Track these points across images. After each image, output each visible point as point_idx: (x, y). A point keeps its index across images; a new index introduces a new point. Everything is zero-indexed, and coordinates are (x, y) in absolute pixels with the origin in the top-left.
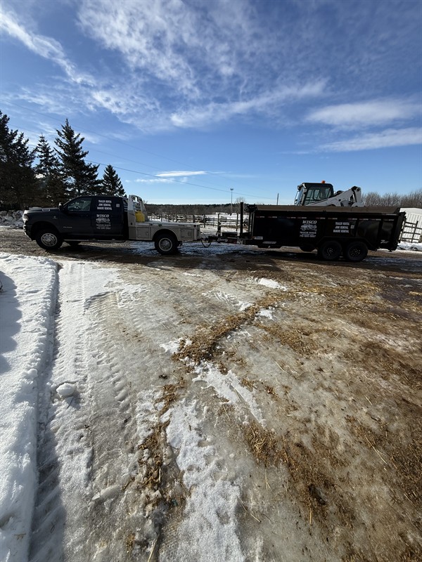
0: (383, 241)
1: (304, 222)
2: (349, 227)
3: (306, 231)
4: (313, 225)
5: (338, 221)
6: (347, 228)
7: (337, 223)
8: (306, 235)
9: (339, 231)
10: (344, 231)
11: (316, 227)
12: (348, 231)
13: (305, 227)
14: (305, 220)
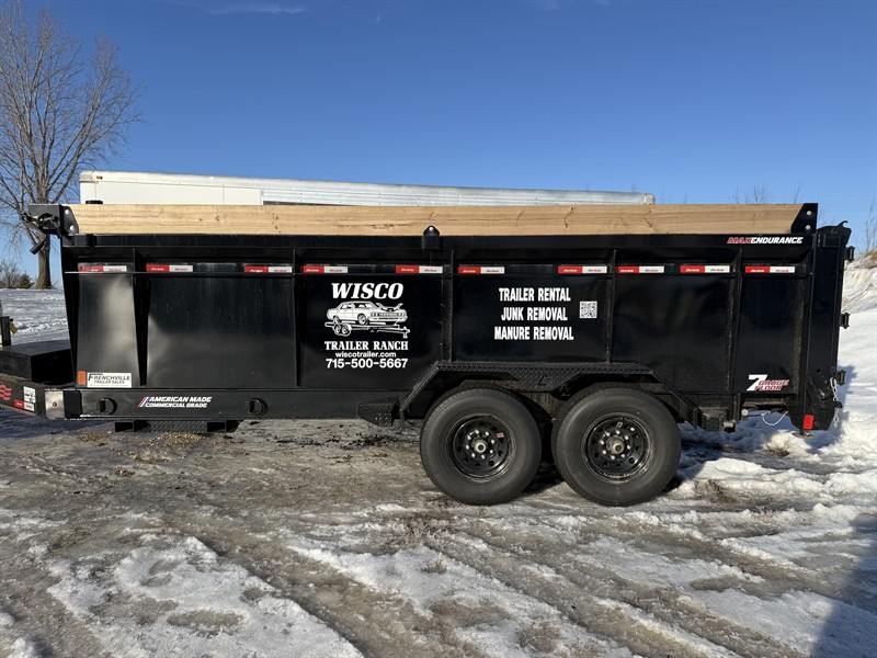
0: (759, 381)
1: (339, 291)
2: (571, 309)
3: (357, 335)
4: (389, 303)
5: (509, 281)
6: (560, 314)
7: (506, 294)
8: (362, 357)
9: (522, 333)
10: (548, 334)
11: (400, 315)
12: (566, 334)
13: (344, 316)
14: (340, 279)
